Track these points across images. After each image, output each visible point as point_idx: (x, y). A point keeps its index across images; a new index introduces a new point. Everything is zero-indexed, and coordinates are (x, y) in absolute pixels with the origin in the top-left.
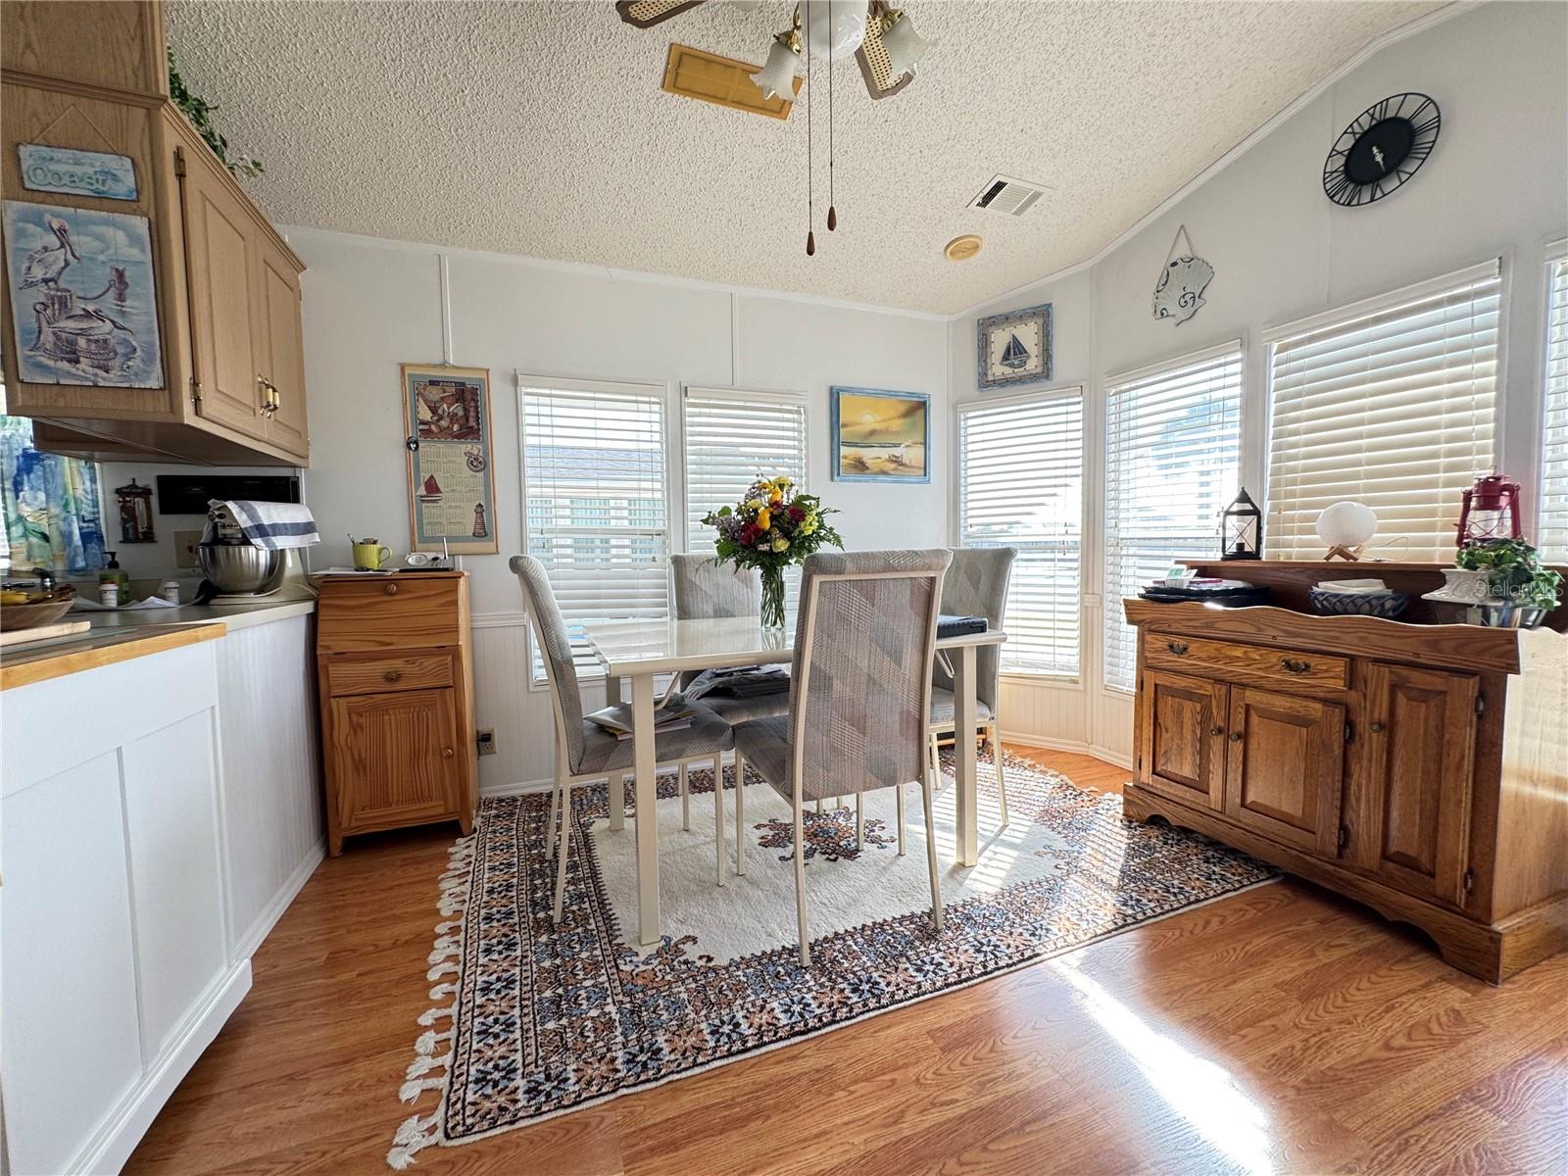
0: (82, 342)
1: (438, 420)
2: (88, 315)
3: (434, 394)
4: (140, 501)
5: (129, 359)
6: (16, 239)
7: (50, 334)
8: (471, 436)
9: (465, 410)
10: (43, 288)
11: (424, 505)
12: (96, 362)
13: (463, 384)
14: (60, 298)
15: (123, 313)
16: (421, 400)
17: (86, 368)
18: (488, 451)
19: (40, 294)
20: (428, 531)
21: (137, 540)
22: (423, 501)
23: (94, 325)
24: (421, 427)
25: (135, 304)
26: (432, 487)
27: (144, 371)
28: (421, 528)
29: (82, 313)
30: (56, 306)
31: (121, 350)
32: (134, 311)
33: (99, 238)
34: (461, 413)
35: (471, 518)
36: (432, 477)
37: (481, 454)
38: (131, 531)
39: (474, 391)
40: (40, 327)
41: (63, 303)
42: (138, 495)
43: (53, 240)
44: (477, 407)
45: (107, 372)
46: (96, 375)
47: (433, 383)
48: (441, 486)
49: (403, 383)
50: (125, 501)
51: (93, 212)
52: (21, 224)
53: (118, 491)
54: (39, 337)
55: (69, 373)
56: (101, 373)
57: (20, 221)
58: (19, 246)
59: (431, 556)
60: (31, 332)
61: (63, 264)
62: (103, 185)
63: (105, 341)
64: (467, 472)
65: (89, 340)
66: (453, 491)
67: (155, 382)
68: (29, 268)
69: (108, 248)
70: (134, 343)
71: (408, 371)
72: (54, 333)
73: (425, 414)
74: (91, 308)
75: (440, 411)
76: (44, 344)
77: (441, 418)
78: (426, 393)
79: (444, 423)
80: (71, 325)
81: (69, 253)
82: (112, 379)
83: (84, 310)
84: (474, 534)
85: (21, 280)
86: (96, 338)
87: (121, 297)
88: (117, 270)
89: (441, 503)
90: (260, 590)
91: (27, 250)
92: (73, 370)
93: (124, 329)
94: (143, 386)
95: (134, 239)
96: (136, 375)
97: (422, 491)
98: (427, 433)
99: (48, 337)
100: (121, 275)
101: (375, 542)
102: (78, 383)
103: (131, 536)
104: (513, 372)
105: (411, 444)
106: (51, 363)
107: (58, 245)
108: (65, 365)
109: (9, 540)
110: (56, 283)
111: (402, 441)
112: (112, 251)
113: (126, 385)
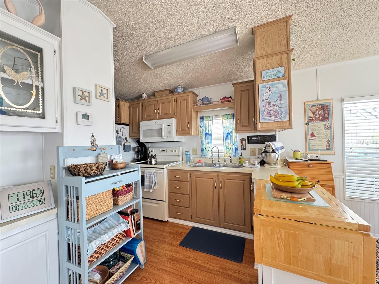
0: (272, 112)
1: (315, 116)
2: (274, 105)
3: (314, 109)
4: (244, 141)
5: (282, 114)
6: (261, 92)
7: (266, 111)
8: (326, 119)
9: (324, 112)
10: (265, 101)
11: (310, 140)
12: (275, 116)
13: (324, 105)
14: (268, 103)
15: (281, 104)
16: (310, 111)
17: (273, 118)
18: (332, 124)
19: (264, 103)
20: (311, 148)
21: (243, 150)
22: (310, 139)
23: (275, 108)
24: (310, 119)
25: (283, 101)
26: (313, 135)
27: (285, 117)
28: (309, 147)
29: (273, 105)
30: (268, 105)
31: (280, 112)
32: (283, 103)
33: (276, 87)
34: (322, 113)
35: (325, 145)
36: (313, 132)
37: (329, 124)
38: (242, 148)
39: (327, 106)
40: (264, 110)
41: (269, 104)
42: (244, 140)
43: (268, 90)
44: (328, 111)
45: (277, 118)
46: (275, 119)
47: (313, 106)
48: (315, 135)
49: (305, 107)
50: (242, 142)
51: (276, 82)
52: (262, 89)
53: (241, 139)
54: (264, 112)
55: (269, 119)
56: (276, 118)
57: (262, 88)
58: (261, 93)
59: (315, 155)
60: (263, 112)
61: (269, 95)
62: (278, 75)
63: (277, 111)
64: (324, 130)
65: (274, 111)
66: (319, 136)
67: (287, 119)
68: (263, 98)
69: (278, 89)
70: (283, 110)
71: (306, 104)
72: (267, 111)
73: (311, 115)
74: (274, 104)
75: (316, 113)
76: (265, 114)
77: (316, 115)
78: (312, 109)
79: (317, 117)
80: (270, 108)
81: (271, 92)
82: (278, 119)
83: (273, 104)
84: (326, 149)
85: (261, 101)
86: (275, 110)
87: (281, 100)
88: (280, 94)
89: (315, 140)
90: (275, 164)
91: (263, 94)
92: (270, 119)
93: (281, 107)
94: (284, 120)
95: (284, 86)
96: (283, 118)
97: (310, 136)
98: (311, 120)
99: (266, 112)
100: (281, 95)
101: (300, 152)
102: (271, 121)
103: (242, 149)
104: (341, 98)
105: (307, 124)
106: (266, 118)
107: (269, 91)
108: (269, 118)
109: (224, 150)
110: (268, 100)
111: (304, 123)
112: (279, 90)
113: (281, 120)
